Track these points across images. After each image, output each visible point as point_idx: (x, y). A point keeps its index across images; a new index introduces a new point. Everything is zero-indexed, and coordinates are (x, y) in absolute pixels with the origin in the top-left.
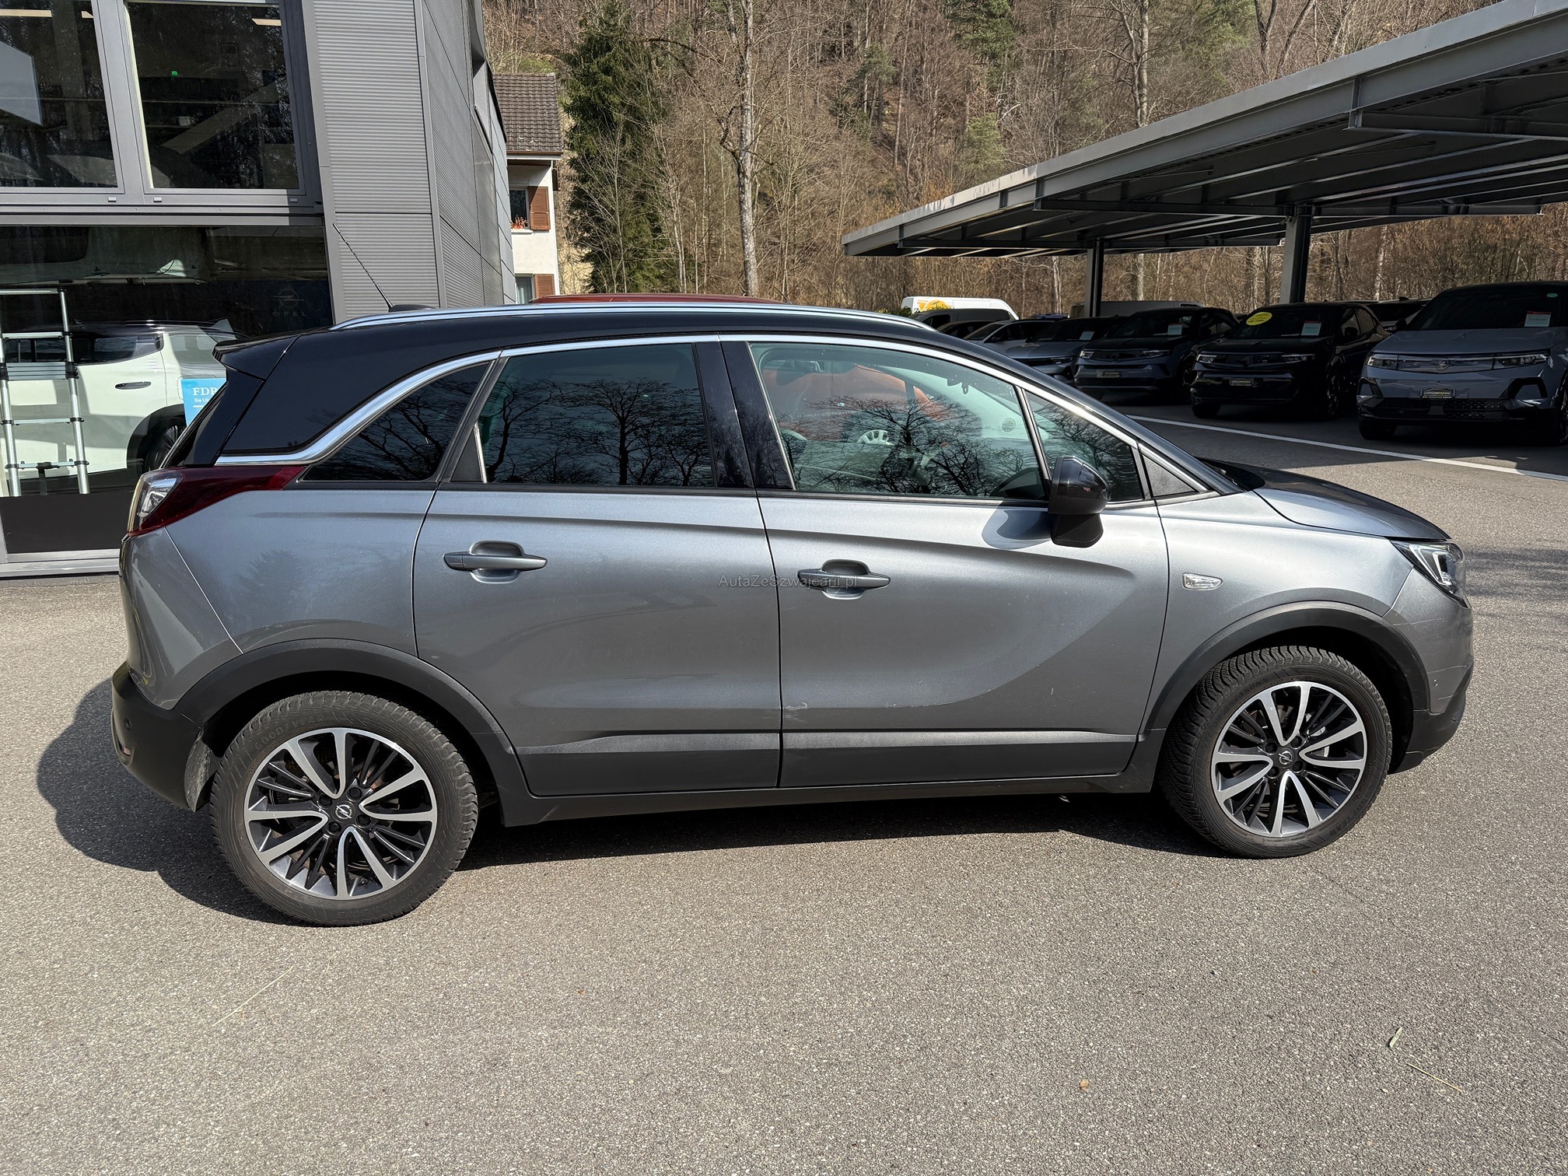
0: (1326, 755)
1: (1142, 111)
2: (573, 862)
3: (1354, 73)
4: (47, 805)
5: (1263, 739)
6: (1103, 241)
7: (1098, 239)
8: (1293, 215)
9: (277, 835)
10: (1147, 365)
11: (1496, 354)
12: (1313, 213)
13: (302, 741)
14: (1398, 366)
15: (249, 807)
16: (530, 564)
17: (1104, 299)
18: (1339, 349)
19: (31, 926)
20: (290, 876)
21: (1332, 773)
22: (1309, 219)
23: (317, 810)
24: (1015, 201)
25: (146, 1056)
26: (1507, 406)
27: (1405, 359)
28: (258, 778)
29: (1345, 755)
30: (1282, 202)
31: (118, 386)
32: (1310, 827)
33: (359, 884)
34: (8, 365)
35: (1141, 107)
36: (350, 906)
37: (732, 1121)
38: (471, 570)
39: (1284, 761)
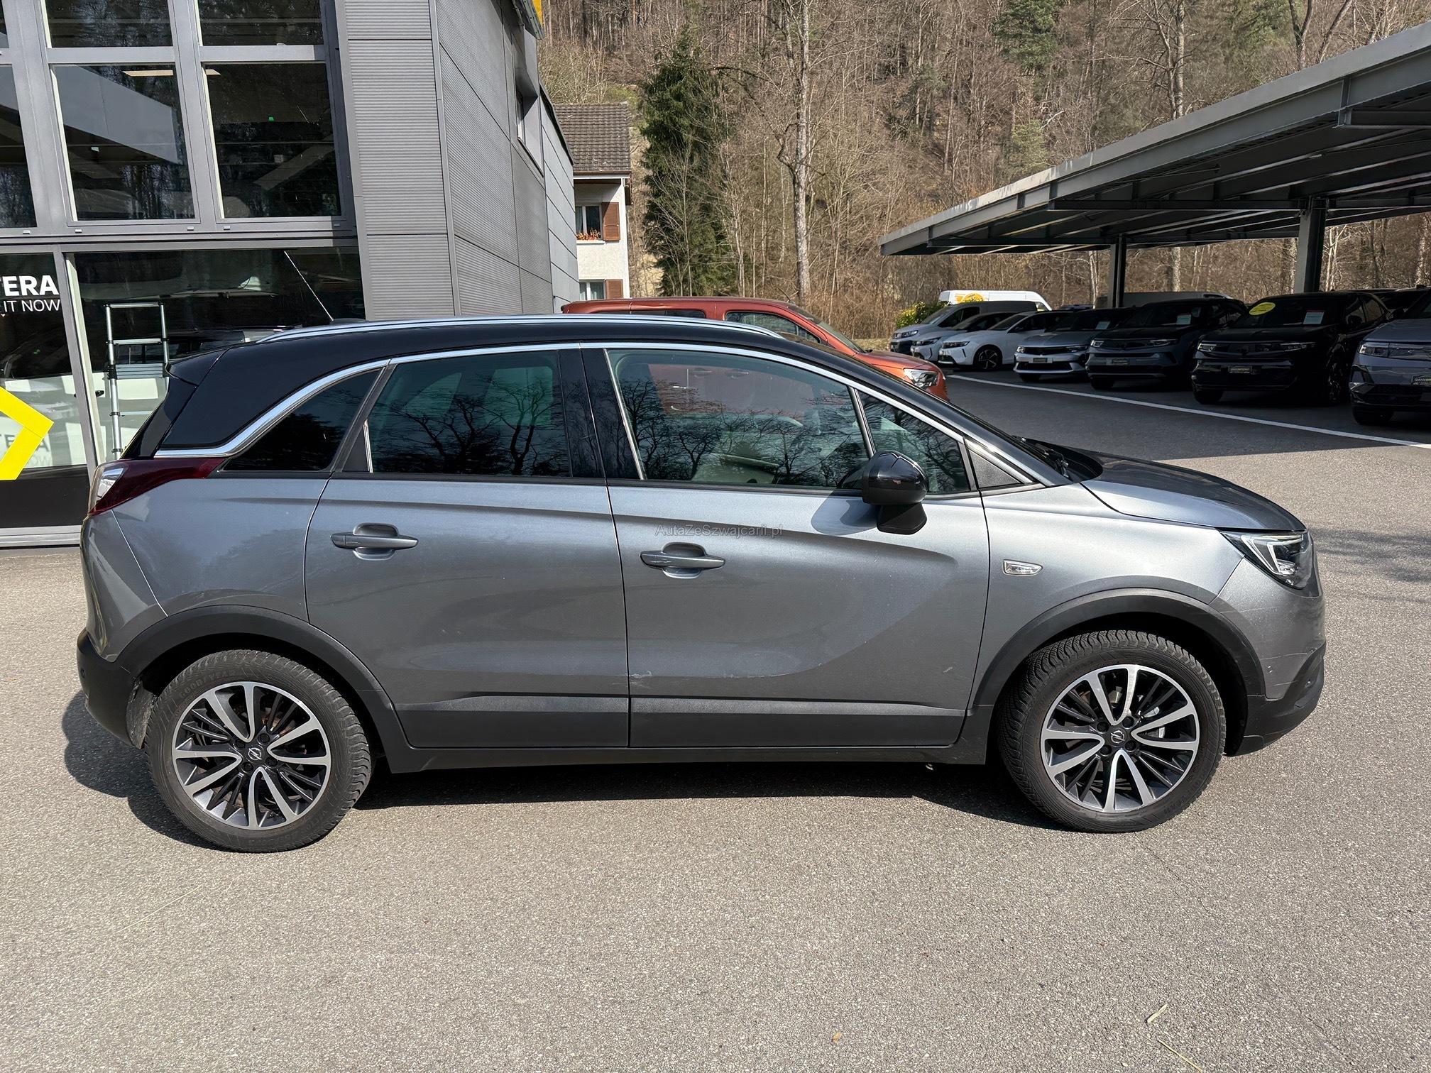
0: (1161, 736)
1: (1177, 113)
3: (1343, 74)
4: (63, 738)
5: (1094, 718)
6: (1125, 236)
7: (1121, 235)
8: (1306, 208)
9: (203, 771)
10: (1153, 354)
12: (1327, 206)
13: (218, 692)
14: (1389, 353)
16: (405, 543)
17: (1126, 290)
18: (1341, 337)
19: (14, 838)
20: (210, 807)
22: (1324, 212)
23: (234, 752)
24: (1031, 202)
25: (59, 953)
27: (1398, 346)
30: (1295, 196)
33: (268, 818)
34: (117, 366)
35: (1177, 109)
38: (353, 548)
39: (1115, 740)
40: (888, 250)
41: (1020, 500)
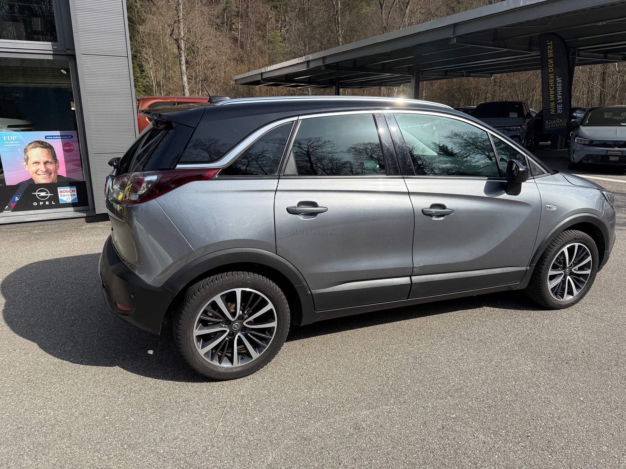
3: (453, 23)
5: (563, 265)
6: (339, 83)
8: (413, 75)
13: (222, 296)
15: (196, 329)
16: (320, 210)
20: (212, 359)
21: (579, 275)
22: (419, 76)
23: (225, 327)
24: (313, 65)
25: (195, 452)
28: (201, 315)
29: (585, 269)
32: (574, 296)
33: (242, 358)
35: (339, 32)
36: (238, 369)
38: (299, 214)
39: (567, 273)
40: (238, 82)
41: (545, 180)
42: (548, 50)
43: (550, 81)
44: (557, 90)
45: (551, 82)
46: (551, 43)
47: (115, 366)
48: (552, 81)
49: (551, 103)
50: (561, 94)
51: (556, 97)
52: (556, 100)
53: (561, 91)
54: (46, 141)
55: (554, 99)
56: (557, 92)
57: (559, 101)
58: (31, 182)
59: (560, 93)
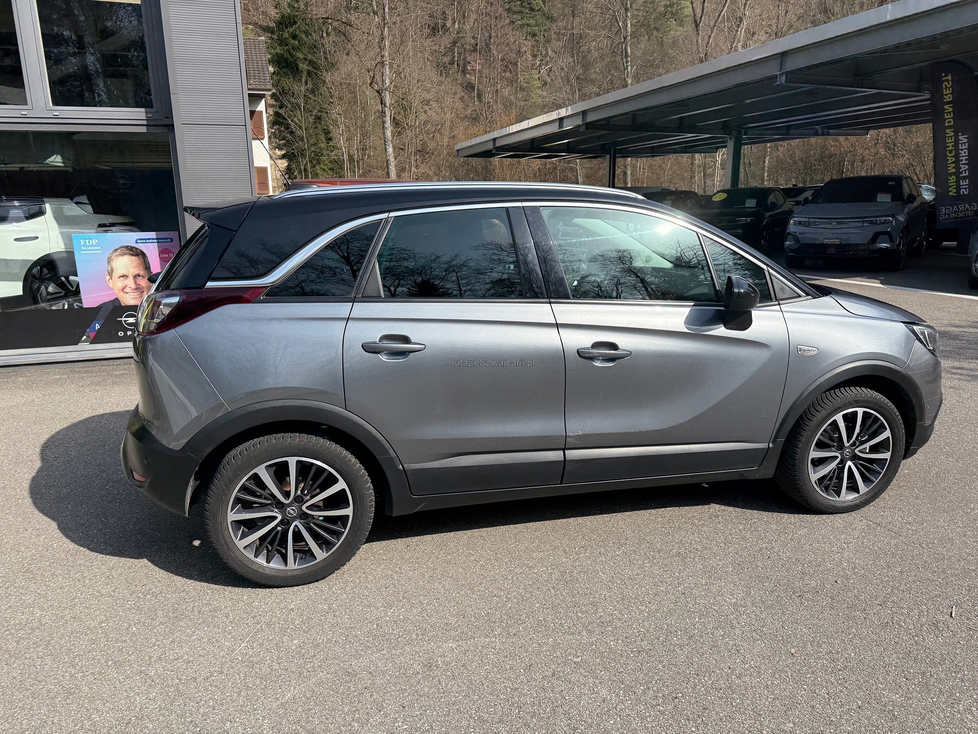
0: (867, 451)
1: (627, 71)
2: (422, 537)
3: (779, 51)
5: (836, 442)
6: (615, 150)
7: (612, 149)
8: (731, 135)
9: (246, 530)
11: (864, 217)
12: (742, 134)
13: (266, 467)
14: (808, 224)
15: (231, 512)
18: (767, 215)
20: (256, 556)
21: (871, 461)
22: (740, 137)
23: (274, 512)
24: (568, 126)
26: (871, 247)
27: (811, 220)
28: (238, 492)
29: (879, 451)
31: (16, 240)
32: (861, 494)
33: (301, 558)
35: (627, 69)
36: (295, 573)
37: (595, 689)
38: (378, 353)
39: (847, 455)
40: (462, 154)
41: (802, 307)
42: (944, 90)
43: (947, 141)
44: (960, 155)
45: (950, 143)
46: (949, 77)
47: (142, 558)
48: (950, 141)
49: (950, 178)
50: (967, 162)
51: (957, 167)
52: (957, 173)
53: (967, 157)
54: (137, 246)
55: (954, 170)
56: (961, 158)
57: (964, 174)
58: (116, 304)
59: (966, 160)
